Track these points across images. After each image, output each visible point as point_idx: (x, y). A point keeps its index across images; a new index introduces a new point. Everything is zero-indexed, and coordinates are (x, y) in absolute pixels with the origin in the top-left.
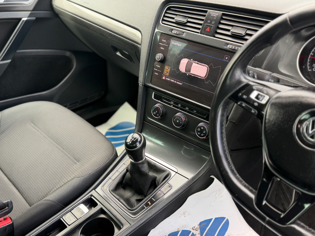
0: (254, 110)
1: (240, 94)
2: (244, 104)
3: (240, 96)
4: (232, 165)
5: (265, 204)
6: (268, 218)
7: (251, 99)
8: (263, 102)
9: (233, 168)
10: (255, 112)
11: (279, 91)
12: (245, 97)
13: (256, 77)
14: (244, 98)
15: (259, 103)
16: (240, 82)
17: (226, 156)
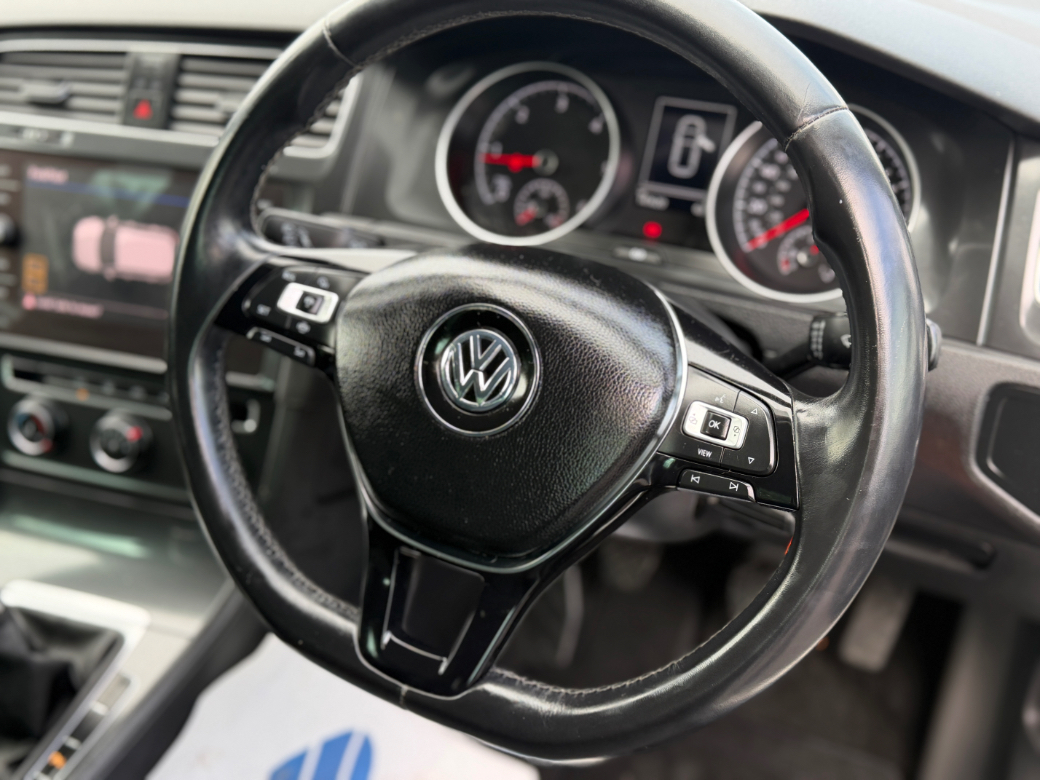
0: (301, 349)
1: (247, 304)
2: (267, 335)
3: (249, 310)
4: (276, 548)
5: (391, 641)
6: (405, 688)
7: (284, 315)
8: (323, 316)
9: (281, 555)
10: (307, 354)
11: (367, 274)
12: (263, 310)
13: (306, 240)
14: (260, 315)
15: (311, 323)
16: (235, 263)
17: (247, 520)
